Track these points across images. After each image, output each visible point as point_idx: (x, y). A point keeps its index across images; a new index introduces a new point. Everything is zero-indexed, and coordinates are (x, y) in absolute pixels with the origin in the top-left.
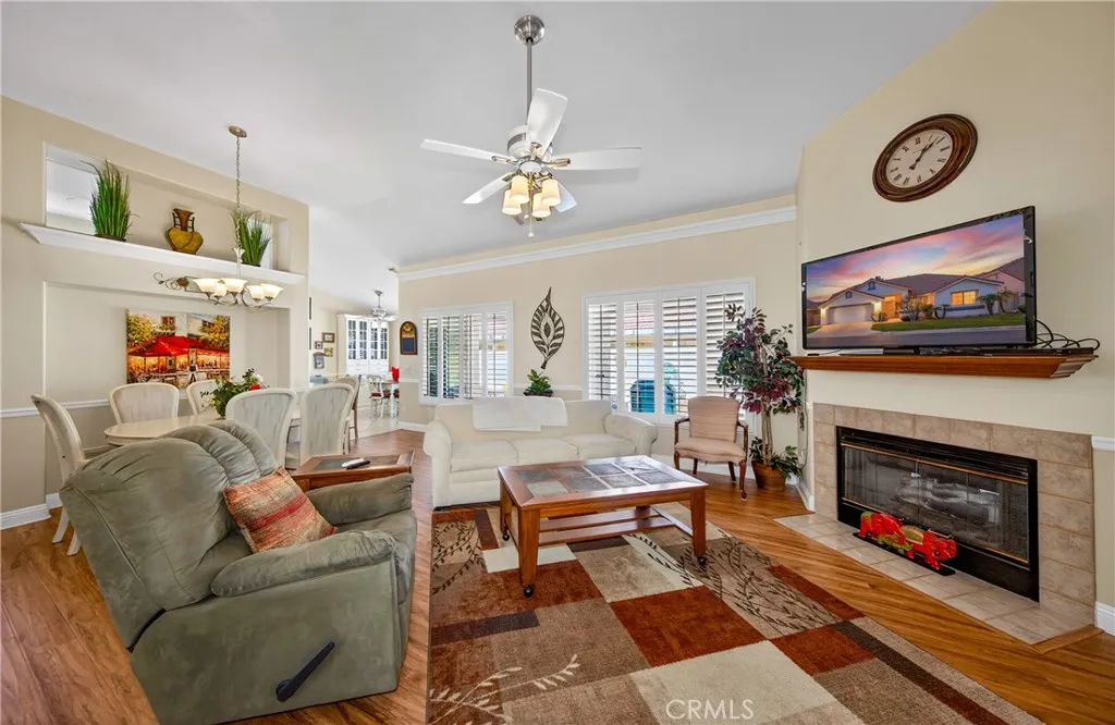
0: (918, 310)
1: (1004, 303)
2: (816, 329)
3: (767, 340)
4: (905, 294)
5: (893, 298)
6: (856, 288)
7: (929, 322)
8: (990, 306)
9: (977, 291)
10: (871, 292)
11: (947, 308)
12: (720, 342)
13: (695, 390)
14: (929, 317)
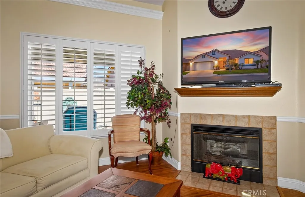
0: (232, 65)
1: (262, 64)
2: (187, 73)
3: (154, 81)
4: (227, 58)
5: (222, 59)
6: (207, 54)
7: (236, 71)
8: (258, 65)
9: (253, 58)
10: (213, 56)
11: (243, 65)
12: (129, 81)
13: (113, 111)
14: (236, 69)
